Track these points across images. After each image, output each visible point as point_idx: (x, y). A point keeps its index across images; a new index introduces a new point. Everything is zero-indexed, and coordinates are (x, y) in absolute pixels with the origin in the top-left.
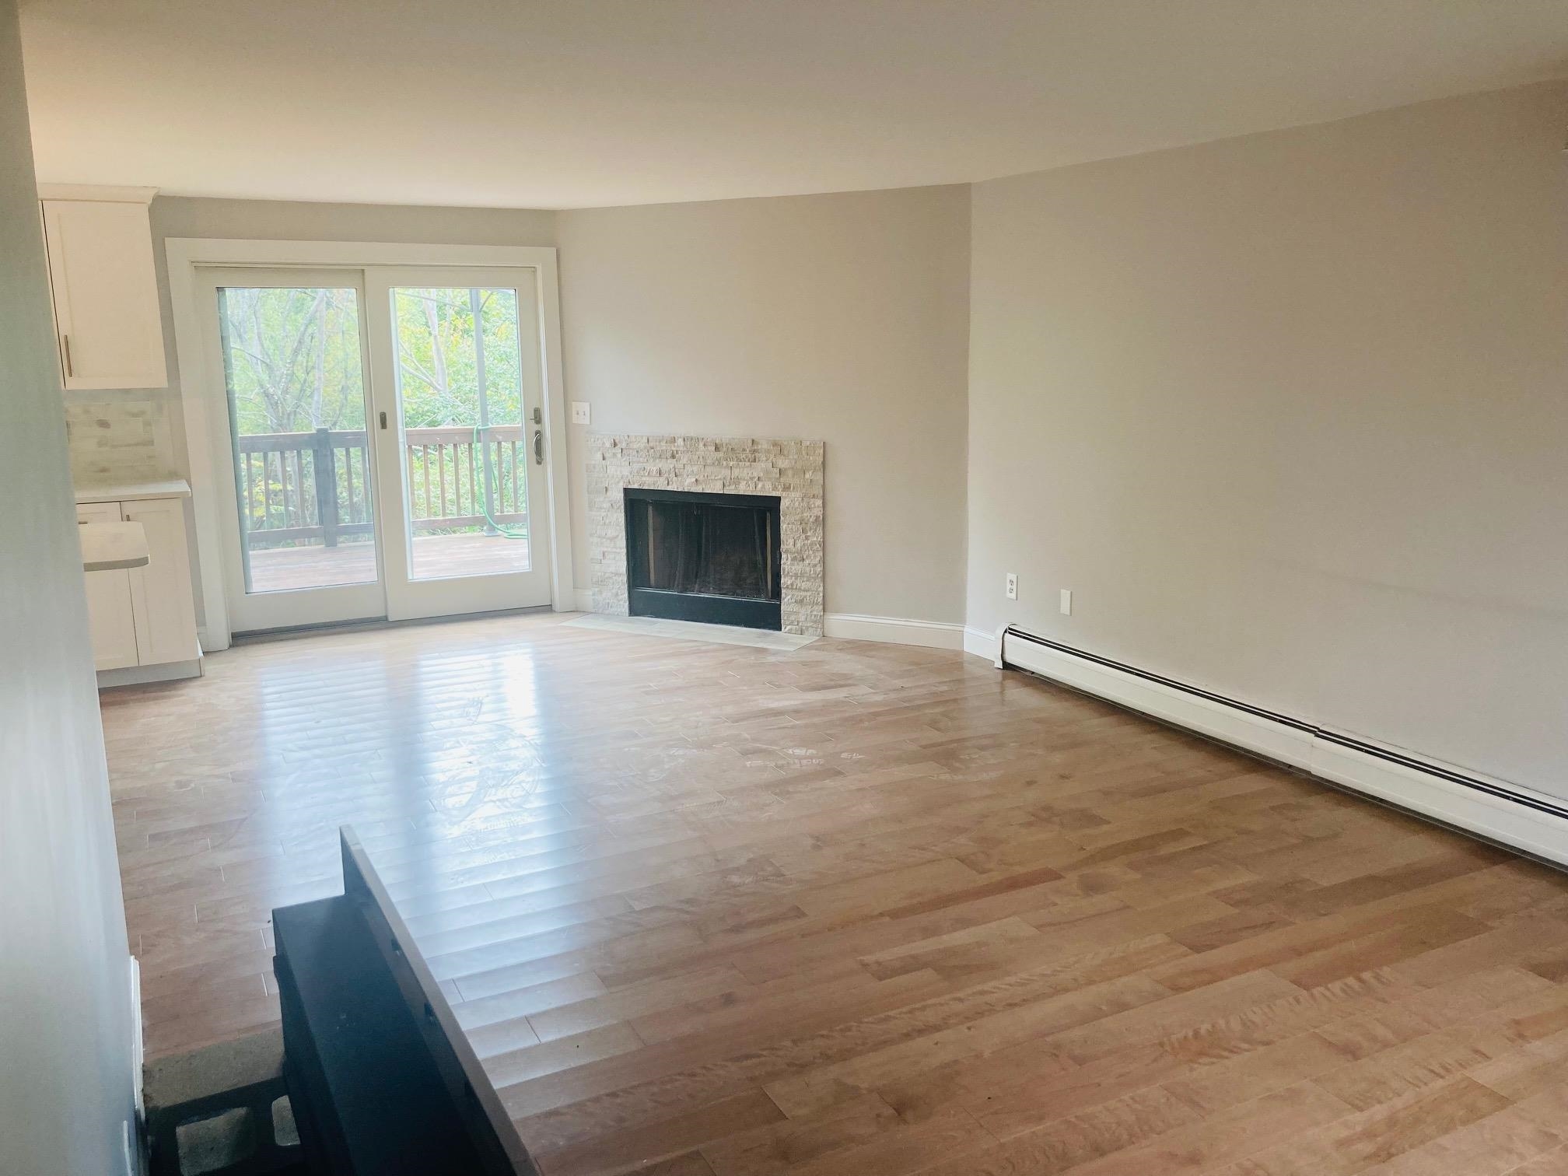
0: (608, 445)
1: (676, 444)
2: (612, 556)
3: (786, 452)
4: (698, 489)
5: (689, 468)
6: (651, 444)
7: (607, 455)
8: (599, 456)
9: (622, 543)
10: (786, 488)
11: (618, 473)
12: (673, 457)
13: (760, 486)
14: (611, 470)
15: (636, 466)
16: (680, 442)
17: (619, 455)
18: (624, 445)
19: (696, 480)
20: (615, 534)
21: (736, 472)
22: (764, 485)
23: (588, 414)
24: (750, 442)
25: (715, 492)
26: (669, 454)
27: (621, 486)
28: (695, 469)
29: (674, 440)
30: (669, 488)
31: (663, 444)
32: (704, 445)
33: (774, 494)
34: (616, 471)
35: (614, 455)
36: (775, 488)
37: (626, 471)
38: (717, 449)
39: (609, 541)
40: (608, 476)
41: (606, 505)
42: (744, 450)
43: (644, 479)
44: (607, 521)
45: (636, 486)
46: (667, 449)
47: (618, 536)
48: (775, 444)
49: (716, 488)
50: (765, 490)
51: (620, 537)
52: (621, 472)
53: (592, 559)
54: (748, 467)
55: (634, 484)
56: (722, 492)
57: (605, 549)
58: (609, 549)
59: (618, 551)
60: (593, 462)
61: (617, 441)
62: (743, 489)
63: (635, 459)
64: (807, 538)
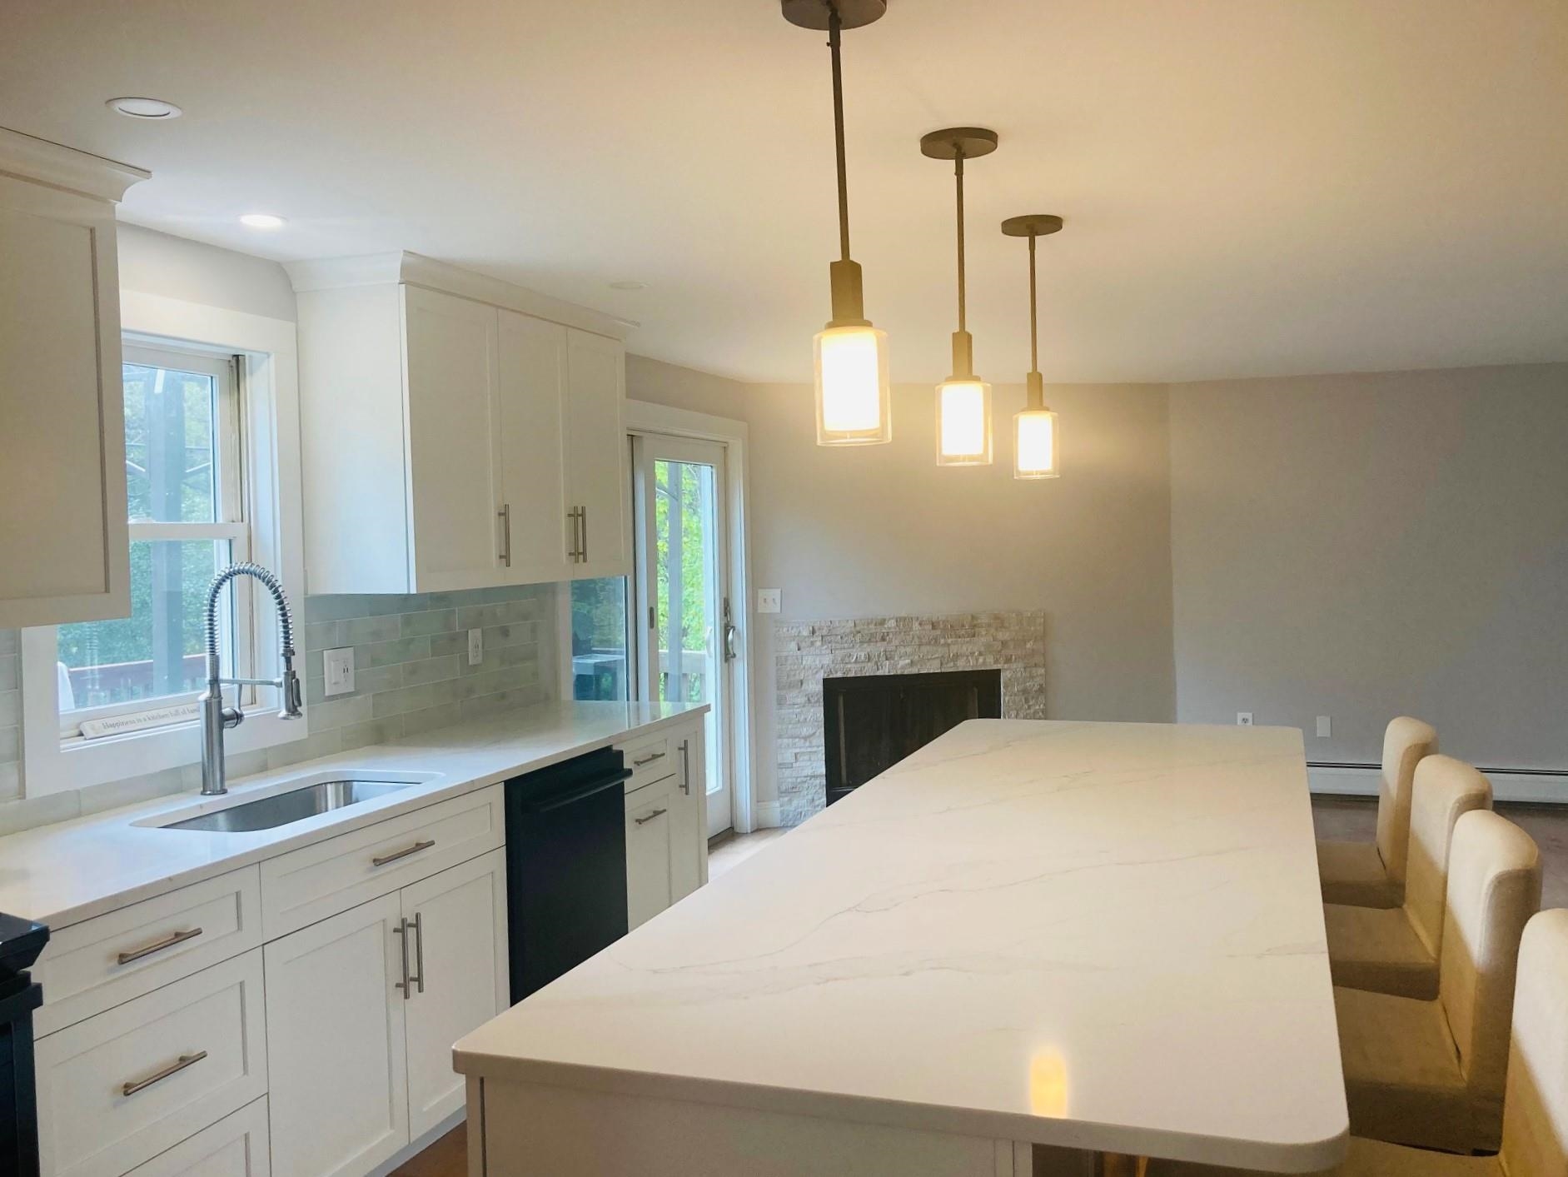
0: (805, 633)
1: (886, 626)
2: (806, 757)
3: (1006, 625)
4: (914, 671)
5: (902, 650)
6: (858, 629)
7: (803, 645)
8: (793, 646)
9: (820, 741)
10: (1008, 660)
11: (817, 662)
12: (883, 639)
13: (981, 660)
14: (808, 661)
15: (839, 654)
16: (892, 623)
17: (818, 644)
18: (825, 632)
19: (912, 662)
20: (811, 732)
21: (954, 649)
22: (985, 659)
23: (778, 601)
24: (970, 618)
25: (931, 671)
26: (879, 637)
27: (821, 675)
28: (909, 650)
29: (882, 622)
30: (880, 673)
31: (872, 626)
32: (920, 624)
33: (995, 667)
34: (814, 661)
35: (812, 643)
36: (996, 661)
37: (827, 660)
38: (934, 627)
39: (802, 741)
40: (804, 668)
41: (802, 700)
42: (963, 626)
43: (849, 666)
44: (802, 718)
45: (839, 675)
46: (873, 632)
47: (814, 734)
48: (996, 617)
49: (933, 667)
50: (988, 663)
51: (817, 734)
52: (820, 661)
53: (780, 764)
54: (967, 642)
55: (836, 672)
56: (939, 671)
57: (798, 750)
58: (802, 750)
59: (814, 749)
60: (785, 654)
61: (816, 628)
62: (962, 665)
63: (838, 646)
64: (1029, 707)
